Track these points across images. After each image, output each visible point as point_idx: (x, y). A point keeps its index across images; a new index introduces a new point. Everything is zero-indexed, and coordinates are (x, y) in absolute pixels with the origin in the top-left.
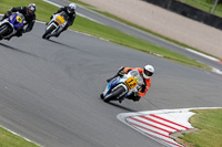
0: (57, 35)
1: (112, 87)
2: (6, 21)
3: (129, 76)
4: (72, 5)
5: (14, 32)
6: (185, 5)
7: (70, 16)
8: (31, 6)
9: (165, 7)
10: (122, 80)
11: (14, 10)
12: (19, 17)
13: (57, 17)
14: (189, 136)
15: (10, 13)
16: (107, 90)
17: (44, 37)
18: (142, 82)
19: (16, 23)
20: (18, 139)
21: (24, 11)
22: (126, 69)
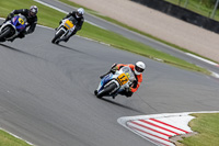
0: (66, 40)
1: (105, 83)
2: (8, 23)
3: (120, 72)
4: (80, 10)
5: (17, 33)
6: (185, 10)
7: (78, 20)
8: (33, 8)
9: (166, 12)
10: (115, 76)
11: (16, 12)
12: (21, 19)
13: (66, 22)
14: (188, 139)
15: (12, 15)
16: (100, 86)
17: (53, 42)
18: (133, 78)
19: (18, 24)
20: (19, 142)
21: (25, 13)
22: (118, 66)
